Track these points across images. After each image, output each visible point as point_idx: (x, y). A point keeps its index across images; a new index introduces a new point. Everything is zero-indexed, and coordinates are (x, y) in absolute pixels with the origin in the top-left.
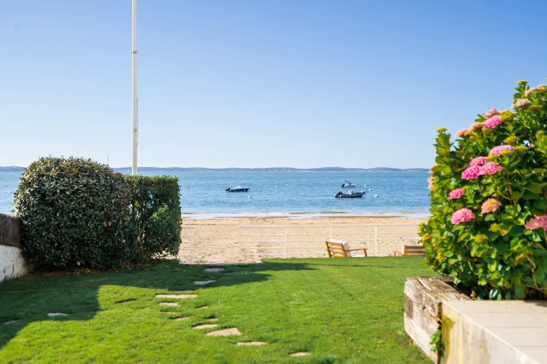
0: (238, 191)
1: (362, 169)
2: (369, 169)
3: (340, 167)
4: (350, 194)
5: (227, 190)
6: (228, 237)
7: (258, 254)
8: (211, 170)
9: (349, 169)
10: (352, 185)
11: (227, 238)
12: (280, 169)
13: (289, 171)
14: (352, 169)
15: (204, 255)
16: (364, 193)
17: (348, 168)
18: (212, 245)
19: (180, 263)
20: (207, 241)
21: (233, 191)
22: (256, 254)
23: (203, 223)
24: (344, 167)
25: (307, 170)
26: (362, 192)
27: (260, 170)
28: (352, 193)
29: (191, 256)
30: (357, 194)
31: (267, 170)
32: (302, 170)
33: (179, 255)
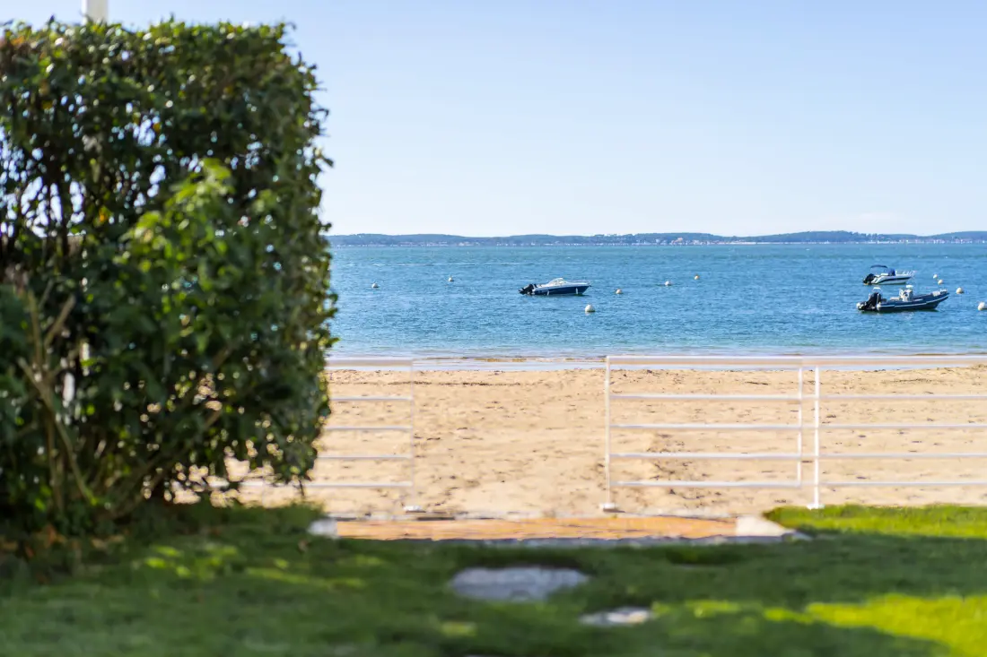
0: (556, 292)
1: (912, 237)
2: (936, 237)
3: (848, 230)
4: (905, 299)
5: (524, 292)
6: (535, 419)
7: (661, 482)
8: (470, 240)
9: (875, 237)
10: (897, 275)
11: (532, 425)
12: (669, 238)
13: (696, 242)
14: (886, 237)
15: (452, 483)
16: (944, 296)
17: (872, 233)
18: (482, 449)
19: (319, 529)
20: (459, 432)
21: (541, 293)
22: (654, 482)
23: (449, 379)
24: (861, 232)
25: (749, 239)
26: (936, 293)
27: (613, 239)
28: (911, 297)
29: (402, 489)
30: (926, 298)
31: (630, 239)
32: (735, 239)
33: (319, 482)
